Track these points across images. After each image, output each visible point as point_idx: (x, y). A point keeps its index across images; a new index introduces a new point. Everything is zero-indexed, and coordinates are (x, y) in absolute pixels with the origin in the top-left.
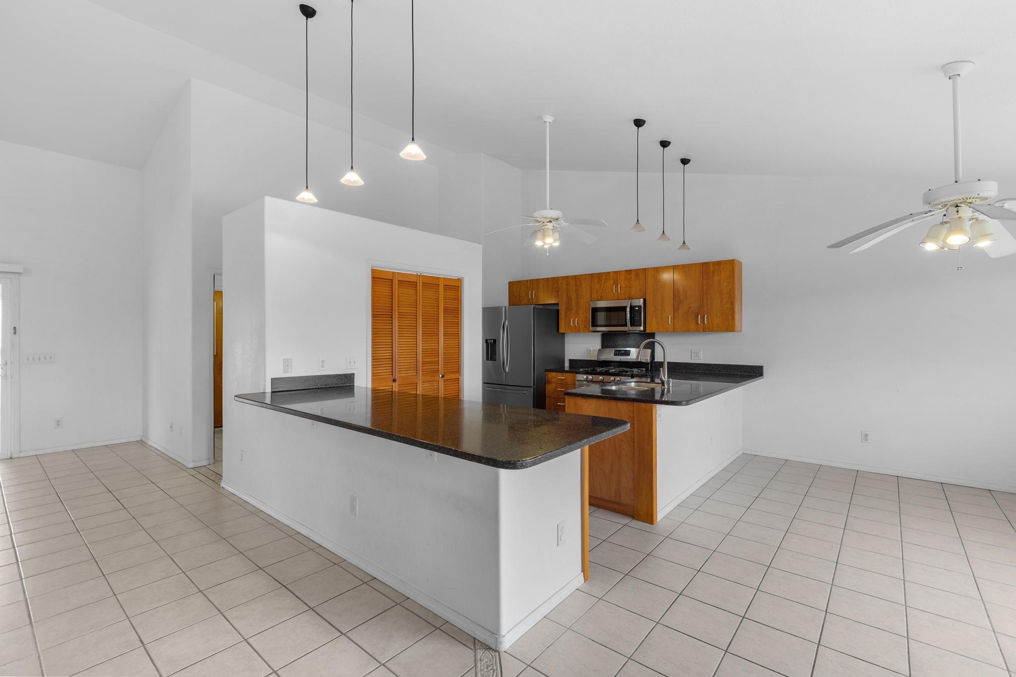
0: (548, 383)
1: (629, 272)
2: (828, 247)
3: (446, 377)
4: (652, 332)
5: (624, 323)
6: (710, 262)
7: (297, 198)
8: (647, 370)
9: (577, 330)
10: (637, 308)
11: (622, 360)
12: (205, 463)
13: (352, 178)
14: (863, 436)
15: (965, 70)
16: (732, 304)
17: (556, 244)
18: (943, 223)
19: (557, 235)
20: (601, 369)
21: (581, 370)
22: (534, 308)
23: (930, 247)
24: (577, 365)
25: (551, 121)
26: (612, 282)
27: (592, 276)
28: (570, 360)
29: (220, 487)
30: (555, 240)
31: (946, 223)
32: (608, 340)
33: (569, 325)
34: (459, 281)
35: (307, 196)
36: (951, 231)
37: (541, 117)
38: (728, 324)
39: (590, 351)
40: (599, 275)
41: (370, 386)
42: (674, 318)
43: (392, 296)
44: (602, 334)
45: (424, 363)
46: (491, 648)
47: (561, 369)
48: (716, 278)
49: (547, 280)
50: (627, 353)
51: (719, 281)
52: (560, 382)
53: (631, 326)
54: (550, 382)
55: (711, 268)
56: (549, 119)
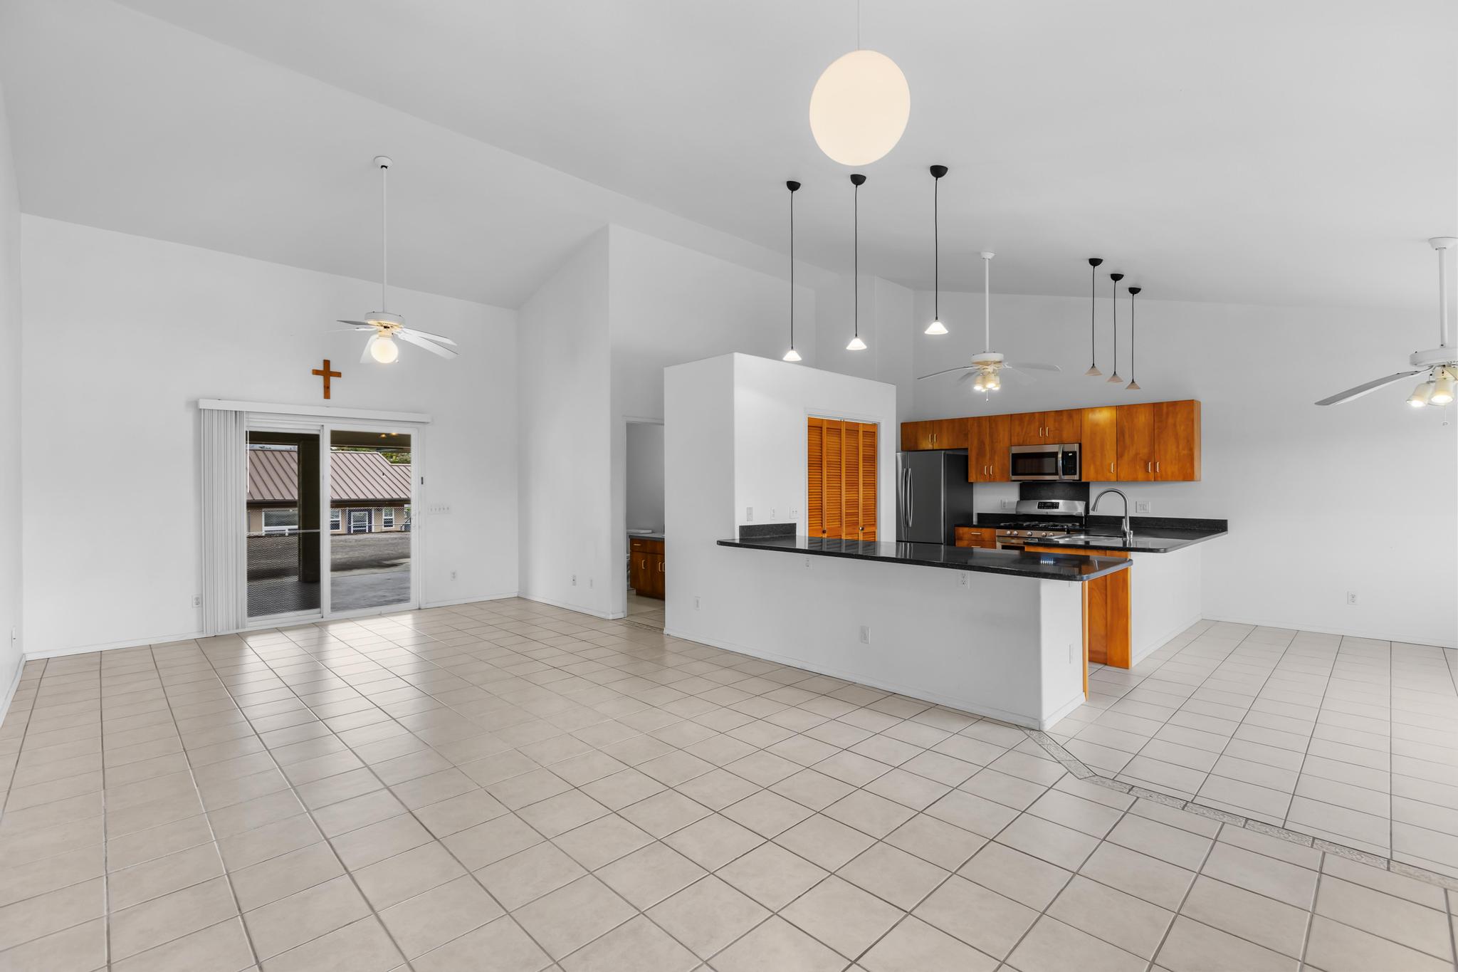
0: (958, 539)
1: (1059, 413)
2: (1316, 404)
3: (866, 530)
4: (1088, 481)
5: (1054, 472)
6: (1162, 403)
7: (784, 359)
8: (1081, 525)
9: (991, 479)
10: (1070, 454)
11: (1049, 514)
12: (621, 615)
13: (857, 345)
14: (1350, 598)
15: (1450, 244)
16: (1191, 450)
17: (997, 388)
18: (1429, 382)
19: (998, 378)
20: (1028, 523)
21: (1002, 524)
22: (944, 454)
23: (1417, 404)
24: (989, 520)
25: (990, 257)
26: (1037, 423)
27: (1012, 417)
28: (979, 514)
29: (663, 634)
30: (997, 384)
31: (1432, 382)
32: (1027, 492)
33: (982, 473)
34: (875, 425)
35: (792, 356)
36: (1436, 390)
37: (979, 253)
38: (1187, 473)
39: (1005, 503)
40: (1021, 417)
41: (807, 535)
42: (1117, 465)
43: (822, 444)
44: (1021, 484)
45: (847, 514)
46: (1033, 728)
47: (969, 524)
48: (1171, 421)
49: (952, 421)
50: (1056, 506)
51: (1175, 425)
52: (974, 538)
53: (1063, 475)
54: (961, 539)
55: (1165, 410)
56: (989, 255)
